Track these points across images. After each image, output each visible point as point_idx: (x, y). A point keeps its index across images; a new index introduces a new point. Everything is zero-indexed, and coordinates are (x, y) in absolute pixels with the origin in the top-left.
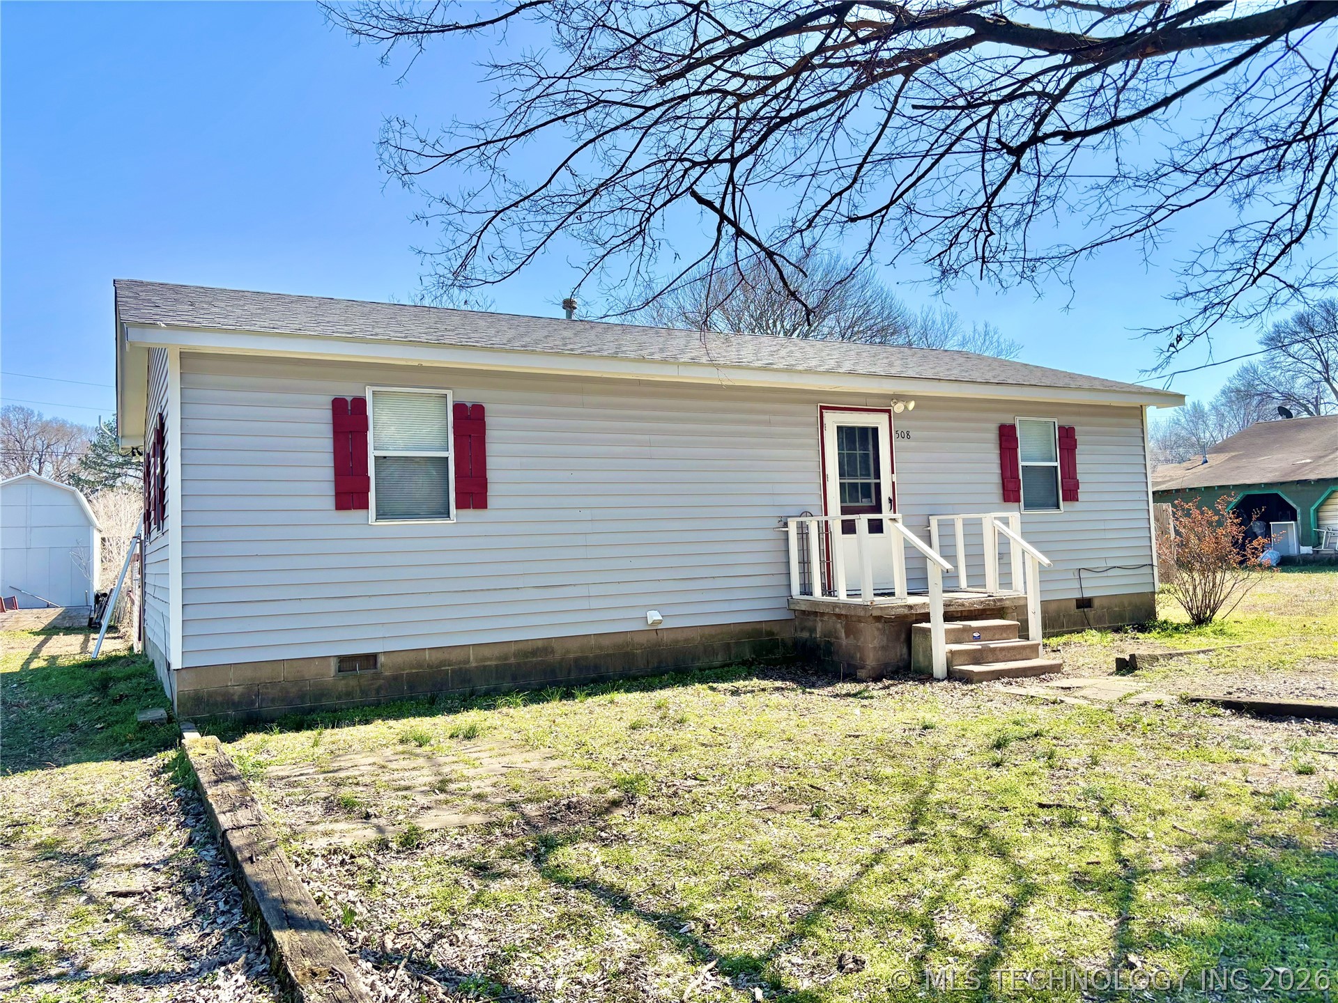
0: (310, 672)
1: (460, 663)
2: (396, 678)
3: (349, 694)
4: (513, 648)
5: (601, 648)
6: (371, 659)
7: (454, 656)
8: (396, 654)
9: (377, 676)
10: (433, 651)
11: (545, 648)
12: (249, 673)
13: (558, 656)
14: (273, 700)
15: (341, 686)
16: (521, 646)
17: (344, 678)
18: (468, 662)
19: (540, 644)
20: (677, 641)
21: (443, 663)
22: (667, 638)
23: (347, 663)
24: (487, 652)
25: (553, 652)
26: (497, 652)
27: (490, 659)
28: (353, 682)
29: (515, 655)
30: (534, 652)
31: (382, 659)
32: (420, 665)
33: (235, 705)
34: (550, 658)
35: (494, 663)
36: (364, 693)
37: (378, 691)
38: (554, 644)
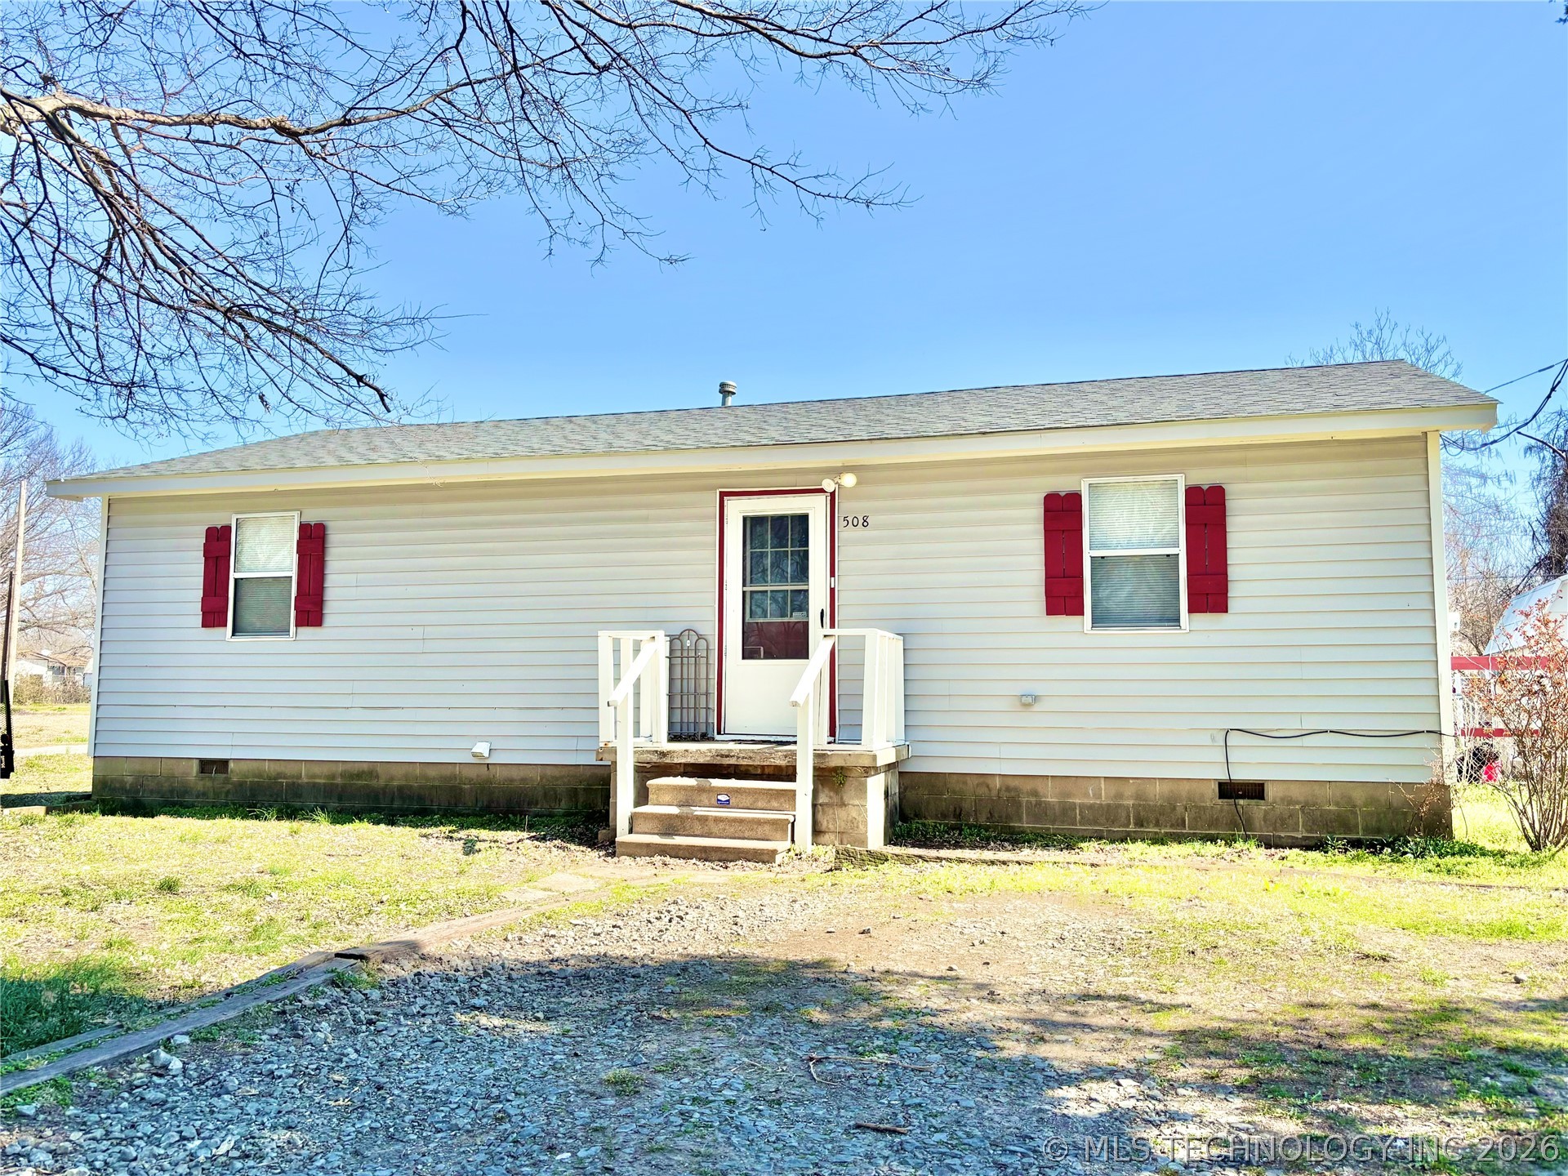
0: (179, 770)
1: (293, 777)
2: (241, 784)
3: (204, 794)
4: (340, 768)
5: (427, 779)
6: (223, 764)
7: (290, 770)
8: (243, 762)
9: (227, 781)
10: (272, 763)
11: (370, 771)
12: (137, 766)
13: (382, 782)
14: (152, 792)
15: (200, 786)
16: (348, 767)
17: (202, 779)
18: (300, 777)
19: (365, 767)
20: (512, 780)
21: (279, 775)
22: (499, 774)
23: (206, 765)
24: (317, 770)
25: (377, 777)
26: (325, 770)
27: (320, 777)
28: (209, 784)
29: (343, 775)
30: (359, 775)
31: (231, 765)
32: (260, 776)
33: (127, 792)
34: (374, 783)
35: (322, 781)
36: (217, 795)
37: (228, 793)
38: (379, 769)
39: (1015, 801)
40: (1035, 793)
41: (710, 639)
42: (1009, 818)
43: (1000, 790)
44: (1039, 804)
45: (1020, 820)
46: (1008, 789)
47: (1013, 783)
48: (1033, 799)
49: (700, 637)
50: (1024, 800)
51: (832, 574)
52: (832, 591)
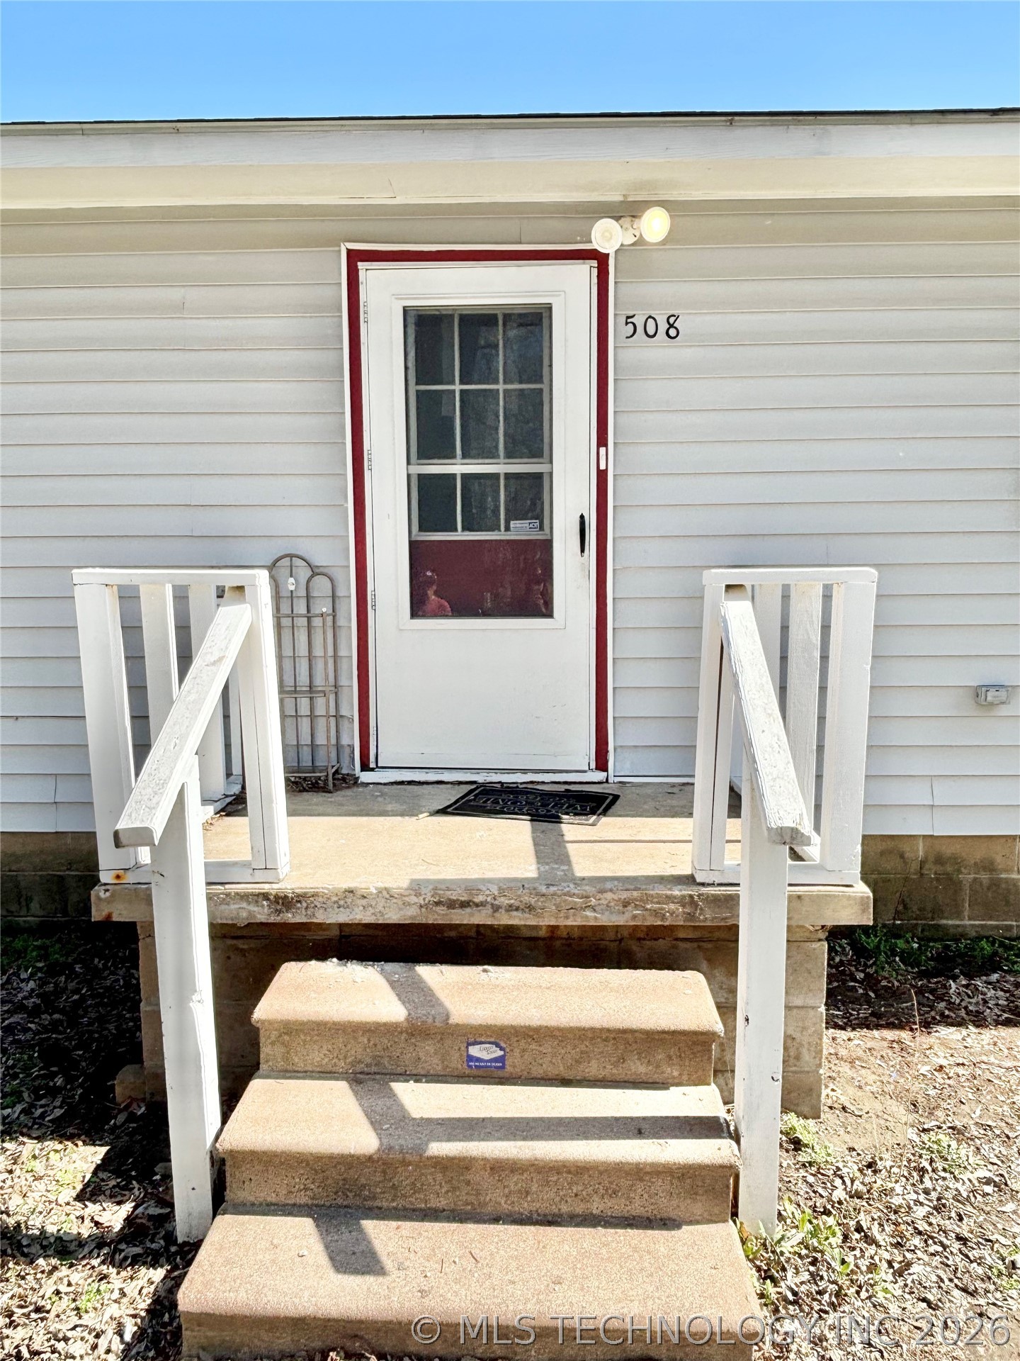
39: (950, 882)
40: (989, 866)
41: (338, 575)
42: (937, 911)
43: (922, 863)
44: (995, 884)
45: (959, 915)
46: (939, 860)
47: (948, 850)
48: (984, 877)
49: (315, 571)
50: (967, 877)
51: (602, 441)
52: (602, 476)
